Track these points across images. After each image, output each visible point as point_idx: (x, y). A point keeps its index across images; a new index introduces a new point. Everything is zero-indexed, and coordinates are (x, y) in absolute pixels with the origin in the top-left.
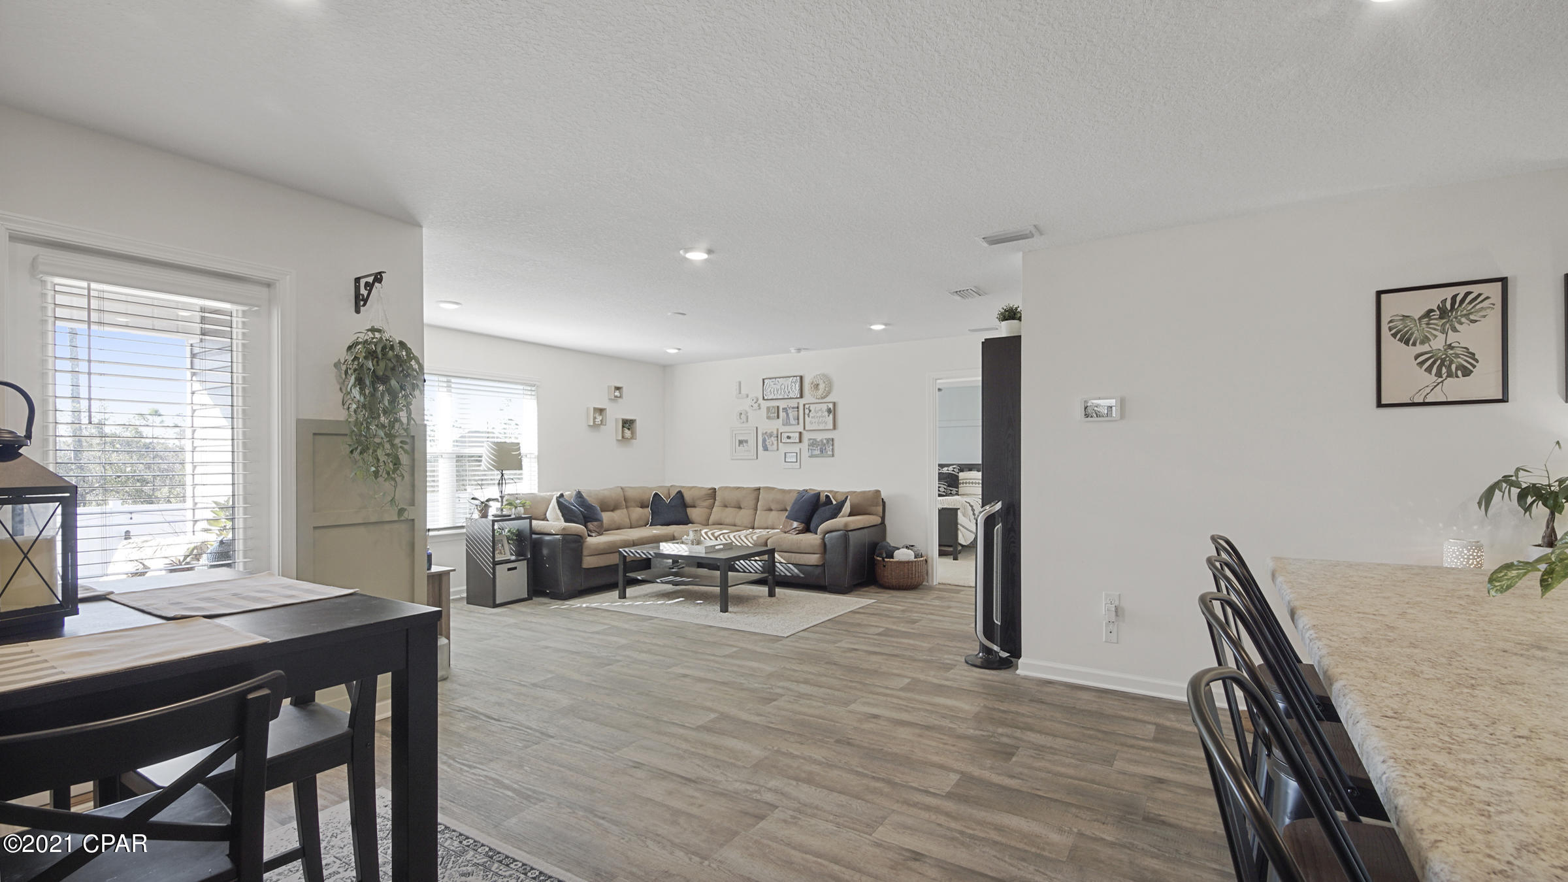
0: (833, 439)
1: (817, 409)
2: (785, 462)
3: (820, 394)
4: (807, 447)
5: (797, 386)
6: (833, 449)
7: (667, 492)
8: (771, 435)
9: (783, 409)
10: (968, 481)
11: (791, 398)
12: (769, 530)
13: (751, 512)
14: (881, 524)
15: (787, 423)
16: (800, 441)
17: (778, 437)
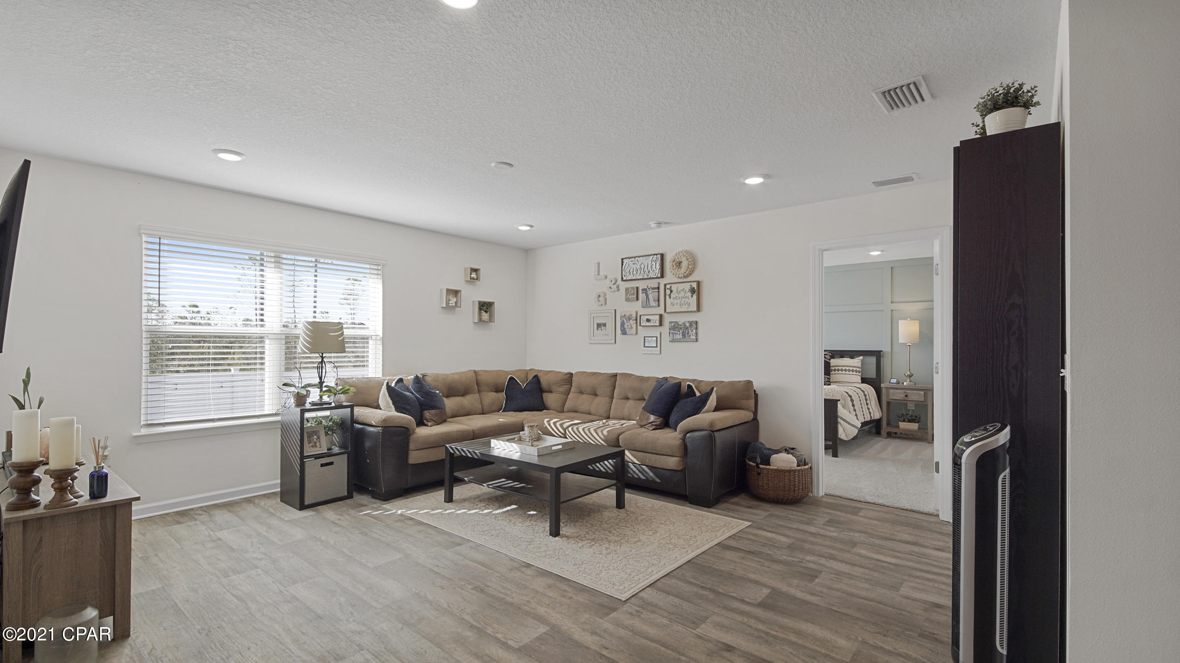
0: (696, 321)
1: (679, 290)
2: (644, 346)
3: (683, 272)
4: (668, 331)
5: (658, 264)
6: (696, 333)
7: (526, 376)
8: (630, 319)
9: (643, 290)
10: (840, 368)
11: (651, 278)
12: (623, 422)
13: (607, 399)
14: (753, 420)
15: (646, 305)
16: (661, 324)
17: (637, 319)
